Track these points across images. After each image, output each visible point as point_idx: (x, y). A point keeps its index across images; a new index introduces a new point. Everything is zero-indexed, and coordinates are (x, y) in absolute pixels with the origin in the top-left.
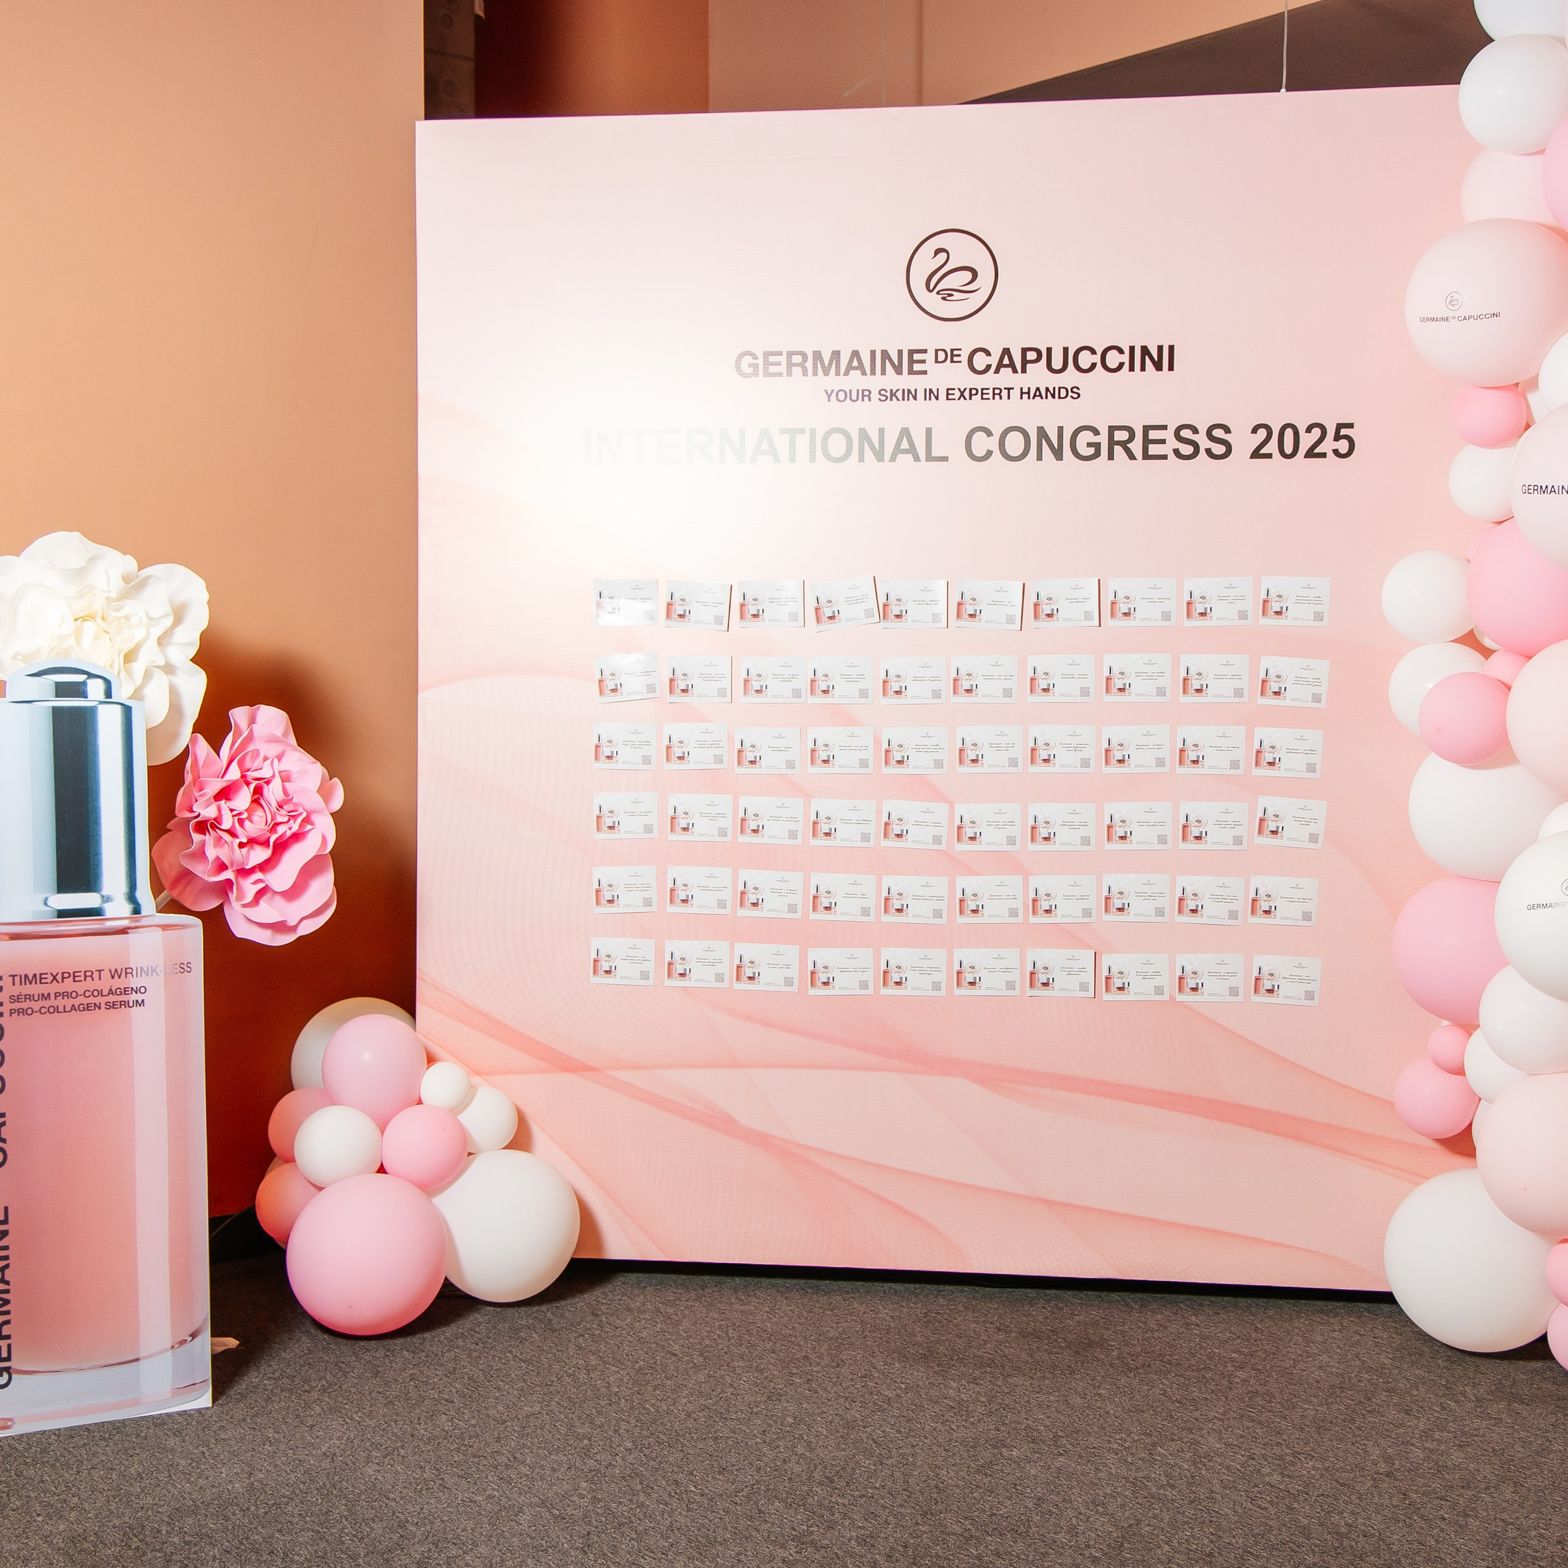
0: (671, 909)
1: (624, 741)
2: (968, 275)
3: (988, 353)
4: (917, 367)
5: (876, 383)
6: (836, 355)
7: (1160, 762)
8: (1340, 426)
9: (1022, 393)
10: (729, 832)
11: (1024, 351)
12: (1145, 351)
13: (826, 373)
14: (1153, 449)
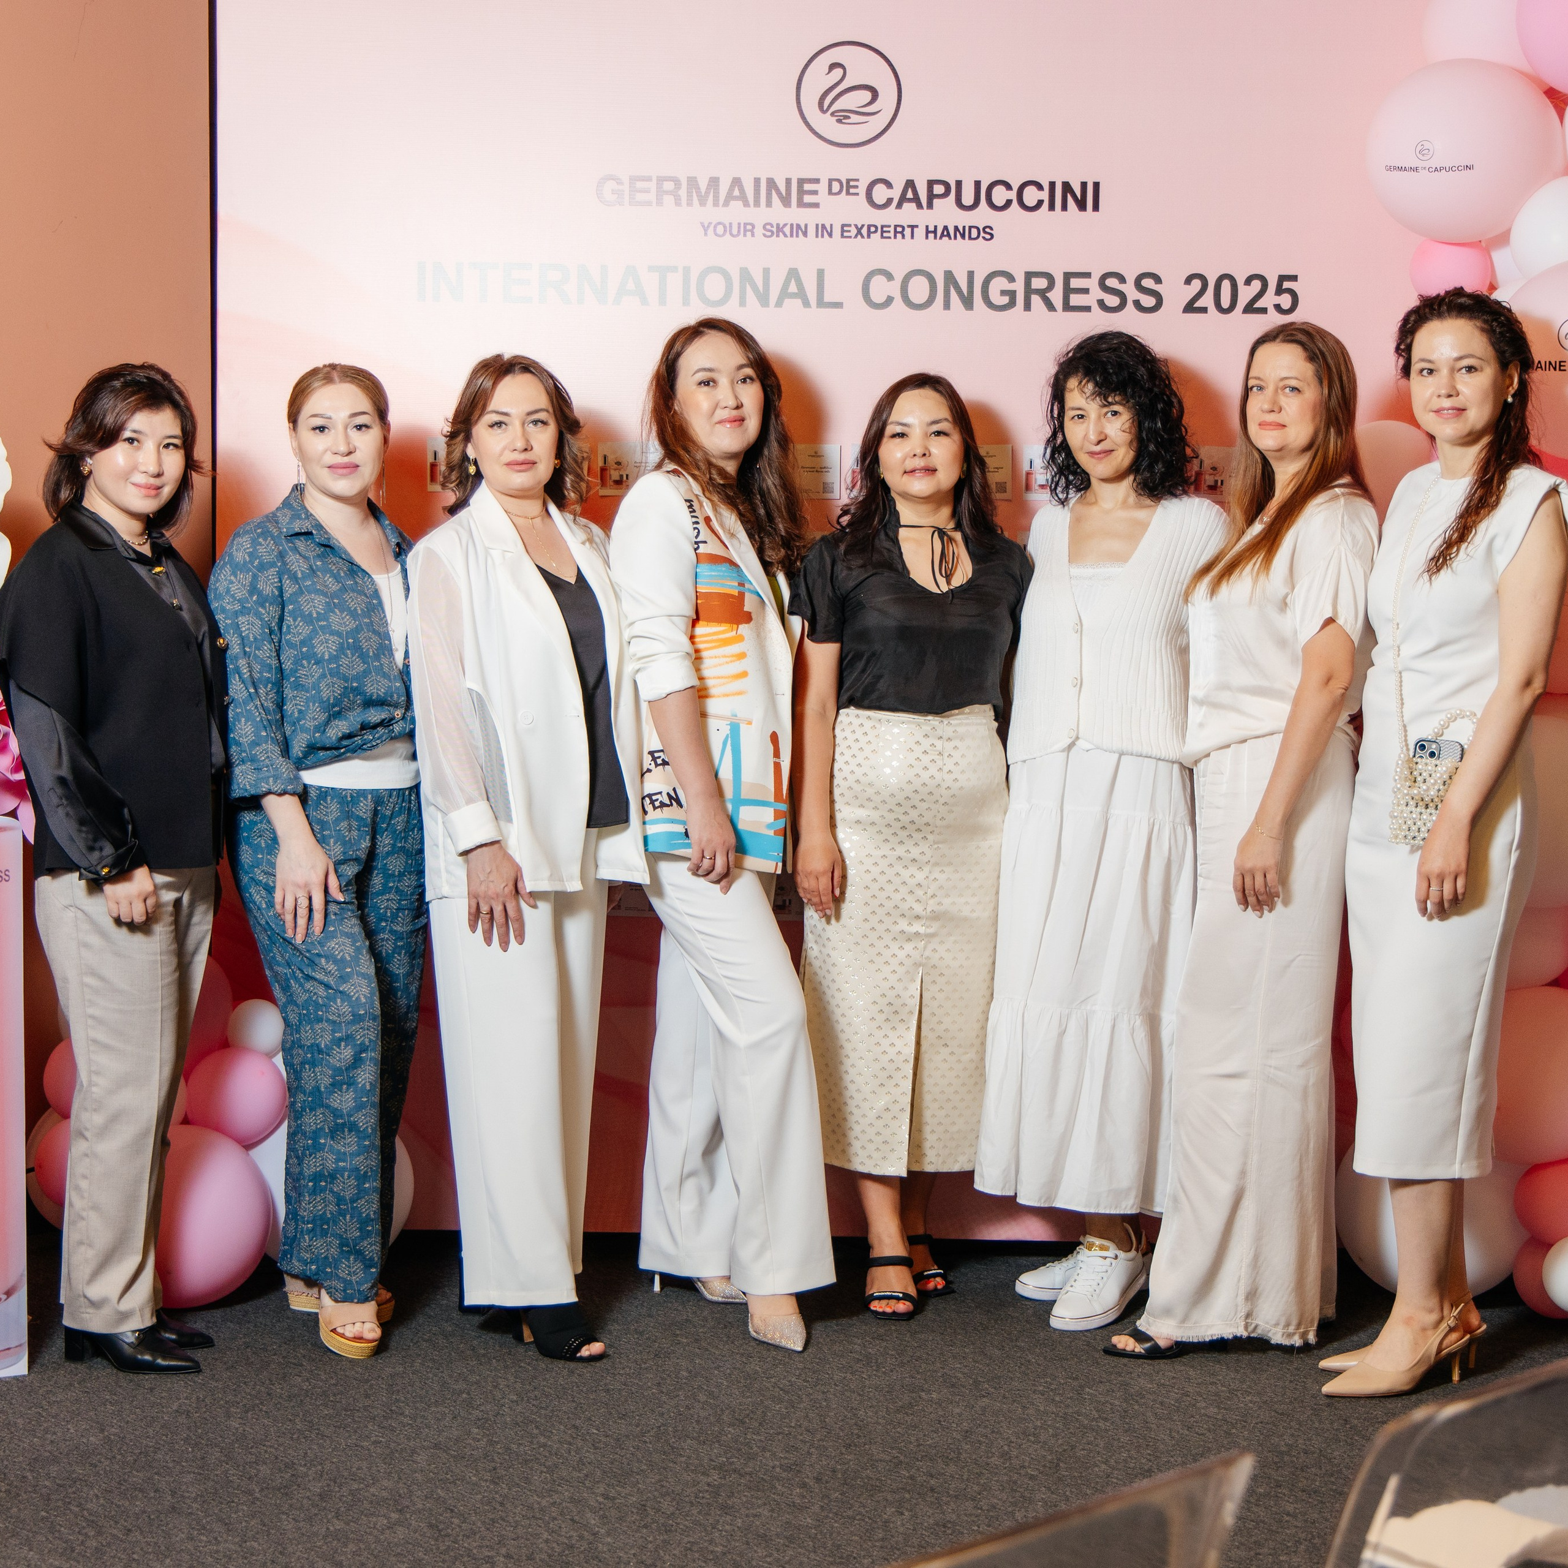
2: (867, 96)
3: (889, 185)
4: (807, 199)
5: (760, 215)
6: (714, 182)
8: (1282, 279)
9: (928, 232)
11: (931, 183)
12: (1067, 187)
13: (703, 203)
14: (1075, 300)
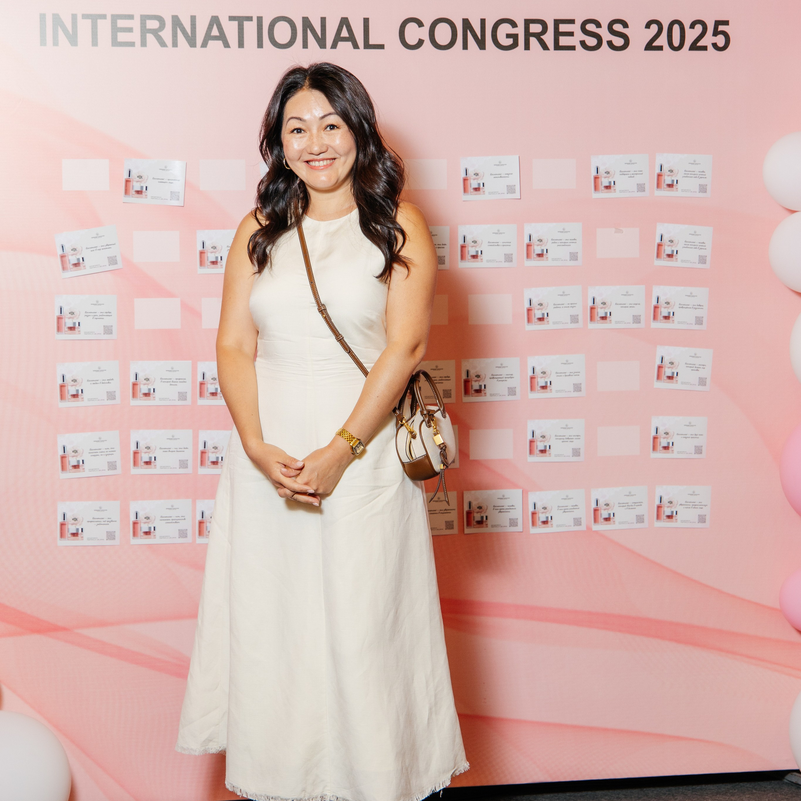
0: (135, 471)
1: (86, 312)
7: (574, 319)
8: (718, 23)
10: (189, 396)
14: (564, 40)
